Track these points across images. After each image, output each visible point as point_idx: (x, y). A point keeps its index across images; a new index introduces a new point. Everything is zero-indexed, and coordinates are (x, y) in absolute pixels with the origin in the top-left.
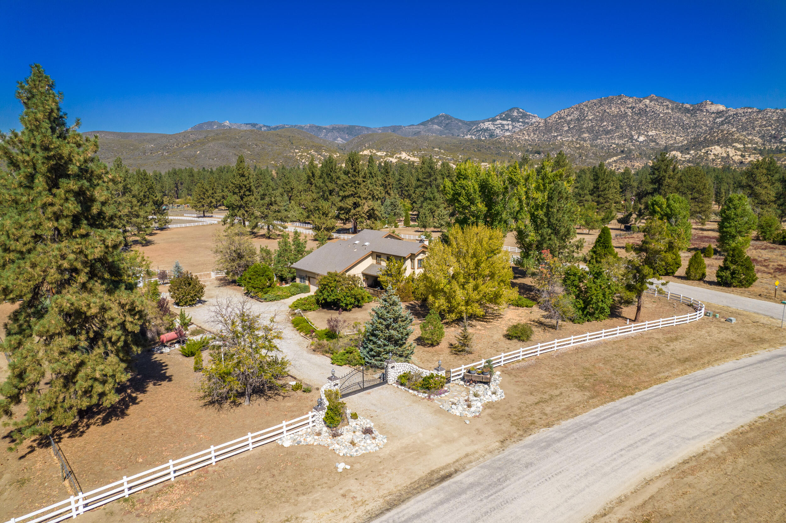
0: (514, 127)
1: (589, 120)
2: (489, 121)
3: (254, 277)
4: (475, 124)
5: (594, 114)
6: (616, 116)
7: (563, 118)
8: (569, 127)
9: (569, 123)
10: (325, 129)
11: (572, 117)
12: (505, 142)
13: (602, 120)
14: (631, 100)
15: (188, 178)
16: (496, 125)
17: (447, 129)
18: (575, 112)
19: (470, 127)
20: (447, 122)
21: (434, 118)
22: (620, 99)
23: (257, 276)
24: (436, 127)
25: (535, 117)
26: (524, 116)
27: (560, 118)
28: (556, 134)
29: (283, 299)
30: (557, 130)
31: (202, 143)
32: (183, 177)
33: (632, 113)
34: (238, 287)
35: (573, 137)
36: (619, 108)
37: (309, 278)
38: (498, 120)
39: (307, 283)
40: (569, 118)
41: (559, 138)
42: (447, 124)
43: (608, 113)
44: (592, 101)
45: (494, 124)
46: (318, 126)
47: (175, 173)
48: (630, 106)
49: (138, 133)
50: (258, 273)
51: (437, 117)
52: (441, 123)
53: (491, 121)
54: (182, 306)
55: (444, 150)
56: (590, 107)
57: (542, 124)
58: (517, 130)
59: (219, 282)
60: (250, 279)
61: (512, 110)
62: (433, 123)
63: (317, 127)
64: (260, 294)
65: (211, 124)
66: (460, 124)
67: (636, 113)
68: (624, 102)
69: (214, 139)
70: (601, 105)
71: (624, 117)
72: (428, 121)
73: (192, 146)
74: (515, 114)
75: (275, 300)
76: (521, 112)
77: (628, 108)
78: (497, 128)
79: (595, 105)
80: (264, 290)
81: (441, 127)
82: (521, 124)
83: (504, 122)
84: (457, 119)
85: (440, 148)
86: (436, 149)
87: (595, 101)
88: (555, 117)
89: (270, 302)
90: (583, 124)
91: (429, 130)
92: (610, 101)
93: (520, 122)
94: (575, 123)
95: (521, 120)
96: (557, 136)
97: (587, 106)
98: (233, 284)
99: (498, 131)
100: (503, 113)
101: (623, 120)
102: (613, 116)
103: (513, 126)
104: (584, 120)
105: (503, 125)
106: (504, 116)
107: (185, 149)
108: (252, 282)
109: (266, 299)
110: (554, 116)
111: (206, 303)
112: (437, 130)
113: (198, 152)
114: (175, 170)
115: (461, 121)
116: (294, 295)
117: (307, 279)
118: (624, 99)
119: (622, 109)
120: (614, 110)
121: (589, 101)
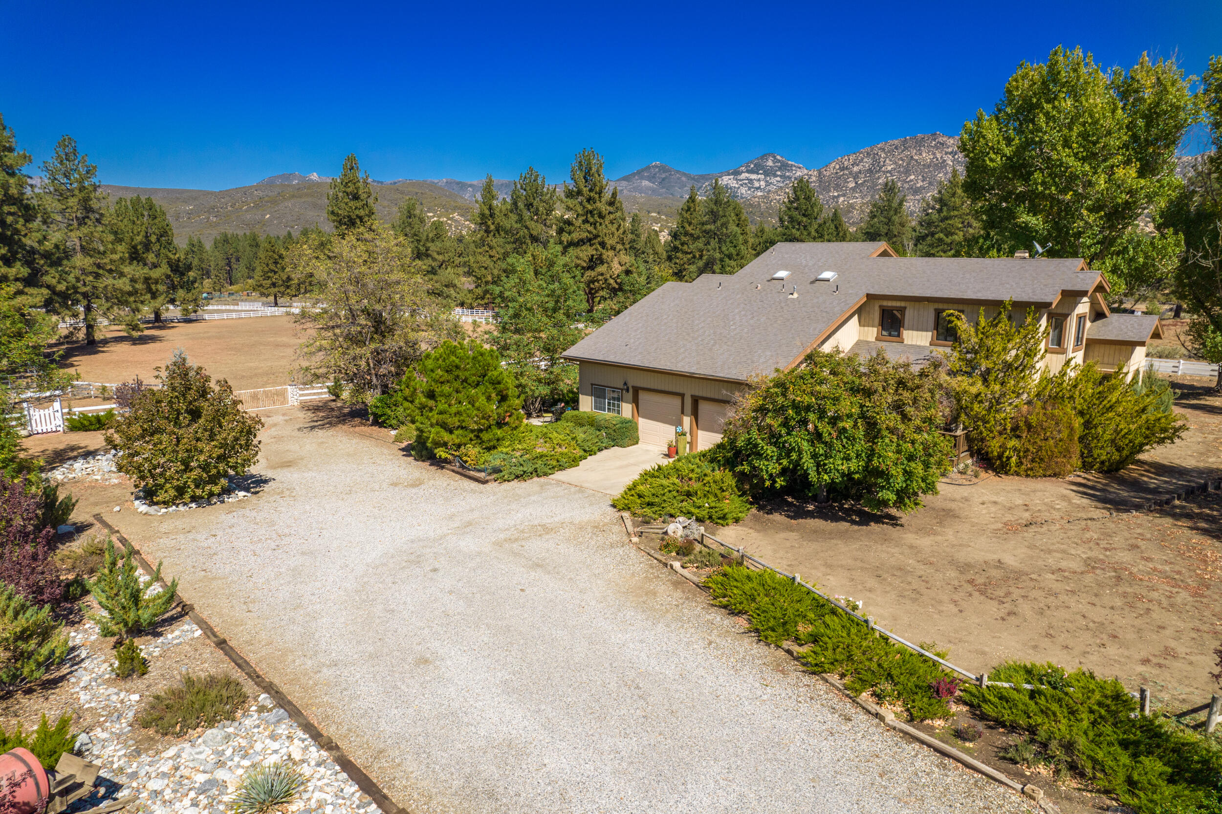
0: (768, 184)
1: (887, 172)
2: (729, 175)
3: (446, 389)
4: (707, 180)
5: (895, 163)
6: (929, 166)
7: (847, 168)
8: (856, 183)
9: (856, 177)
10: (471, 186)
11: (860, 167)
12: (759, 204)
13: (907, 172)
14: (952, 142)
15: (248, 248)
16: (741, 180)
17: (663, 188)
18: (866, 160)
19: (700, 185)
20: (663, 176)
21: (643, 170)
22: (935, 140)
23: (457, 384)
24: (645, 183)
25: (800, 168)
26: (784, 167)
27: (842, 169)
28: (836, 194)
29: (561, 468)
30: (837, 187)
31: (274, 202)
32: (240, 248)
33: (952, 161)
34: (375, 428)
35: (862, 198)
36: (934, 154)
37: (636, 390)
38: (742, 172)
39: (627, 410)
40: (856, 169)
41: (841, 199)
42: (664, 179)
43: (916, 161)
44: (890, 142)
45: (736, 180)
46: (460, 183)
47: (226, 241)
48: (950, 150)
49: (168, 190)
50: (462, 375)
51: (648, 168)
52: (654, 177)
53: (732, 174)
54: (166, 503)
55: (666, 216)
56: (889, 152)
57: (814, 179)
58: (773, 188)
59: (310, 414)
60: (431, 395)
61: (764, 157)
62: (642, 178)
63: (458, 183)
64: (473, 451)
65: (288, 177)
66: (684, 179)
67: (959, 162)
68: (941, 144)
69: (293, 196)
70: (906, 148)
71: (942, 168)
72: (634, 175)
73: (257, 206)
74: (770, 163)
75: (536, 473)
76: (779, 161)
77: (946, 153)
78: (742, 185)
79: (896, 148)
80: (485, 436)
81: (653, 183)
82: (778, 179)
83: (753, 176)
84: (678, 172)
85: (659, 213)
86: (654, 214)
87: (896, 142)
88: (834, 168)
89: (515, 483)
90: (879, 178)
91: (635, 189)
92: (919, 143)
93: (777, 176)
94: (866, 176)
95: (779, 173)
96: (839, 196)
97: (883, 150)
98: (357, 420)
99: (743, 190)
100: (751, 162)
101: (939, 173)
102: (924, 165)
103: (767, 181)
104: (879, 171)
105: (751, 180)
106: (752, 166)
107: (246, 211)
108: (442, 406)
109: (496, 470)
110: (833, 165)
111: (267, 487)
112: (648, 188)
113: (268, 216)
114: (226, 236)
115: (685, 174)
116: (591, 453)
117: (630, 395)
118: (940, 139)
119: (939, 156)
120: (926, 157)
121: (886, 142)
